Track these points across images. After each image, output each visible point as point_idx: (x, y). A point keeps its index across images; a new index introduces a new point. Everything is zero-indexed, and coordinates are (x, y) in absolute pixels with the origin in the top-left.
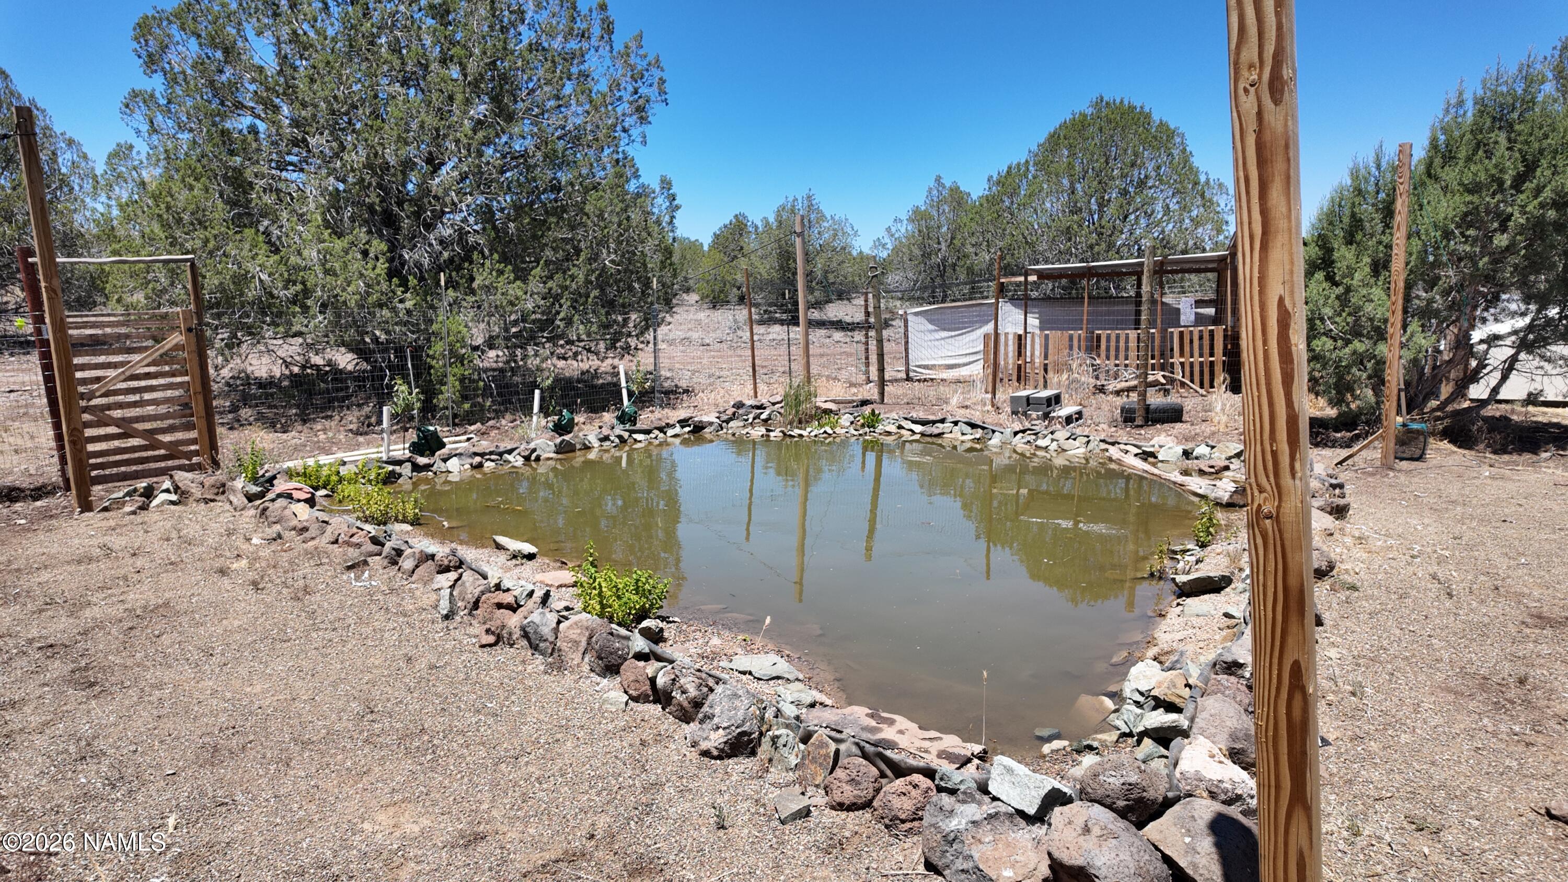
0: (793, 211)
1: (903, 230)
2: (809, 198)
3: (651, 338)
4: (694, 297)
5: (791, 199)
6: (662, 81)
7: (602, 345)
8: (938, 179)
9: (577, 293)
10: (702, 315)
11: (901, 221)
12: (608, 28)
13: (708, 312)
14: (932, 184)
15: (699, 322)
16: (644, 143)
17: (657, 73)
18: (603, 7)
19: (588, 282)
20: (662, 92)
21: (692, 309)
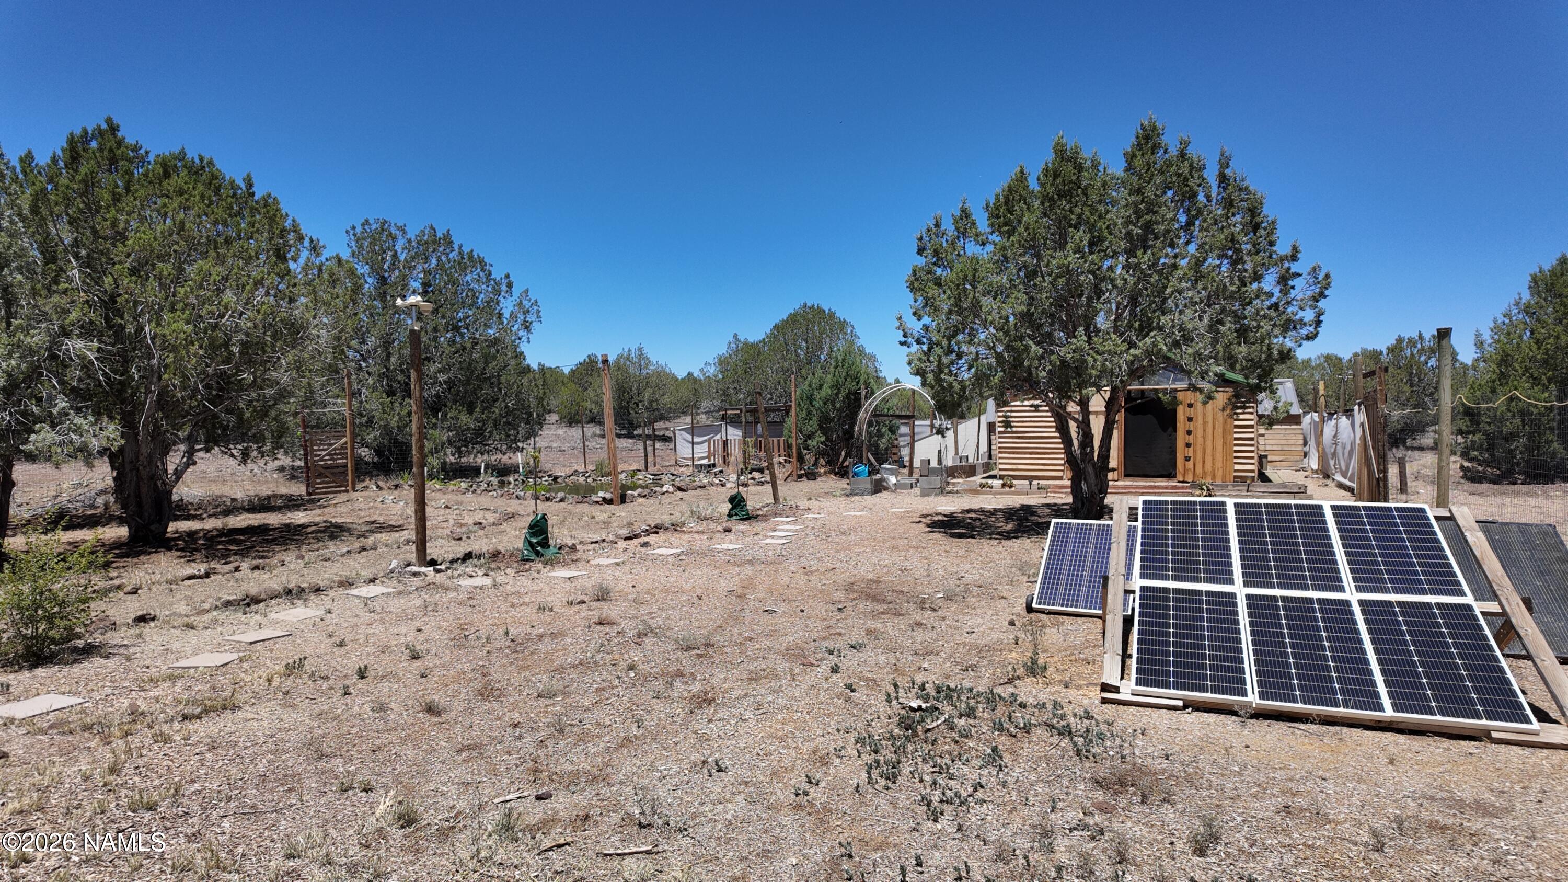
0: (628, 358)
1: (712, 371)
2: (640, 349)
3: (532, 443)
4: (554, 417)
5: (626, 350)
6: (538, 311)
7: (505, 447)
8: (735, 336)
9: (495, 420)
10: (561, 432)
11: (710, 364)
12: (510, 285)
13: (565, 429)
14: (731, 339)
15: (558, 436)
16: (529, 342)
17: (535, 308)
18: (507, 276)
19: (501, 415)
20: (539, 317)
21: (554, 427)
